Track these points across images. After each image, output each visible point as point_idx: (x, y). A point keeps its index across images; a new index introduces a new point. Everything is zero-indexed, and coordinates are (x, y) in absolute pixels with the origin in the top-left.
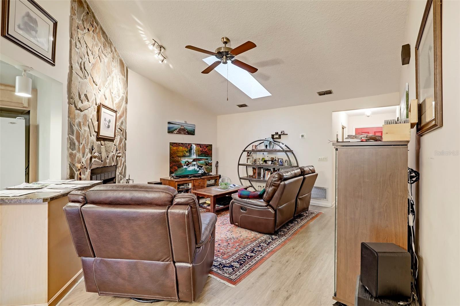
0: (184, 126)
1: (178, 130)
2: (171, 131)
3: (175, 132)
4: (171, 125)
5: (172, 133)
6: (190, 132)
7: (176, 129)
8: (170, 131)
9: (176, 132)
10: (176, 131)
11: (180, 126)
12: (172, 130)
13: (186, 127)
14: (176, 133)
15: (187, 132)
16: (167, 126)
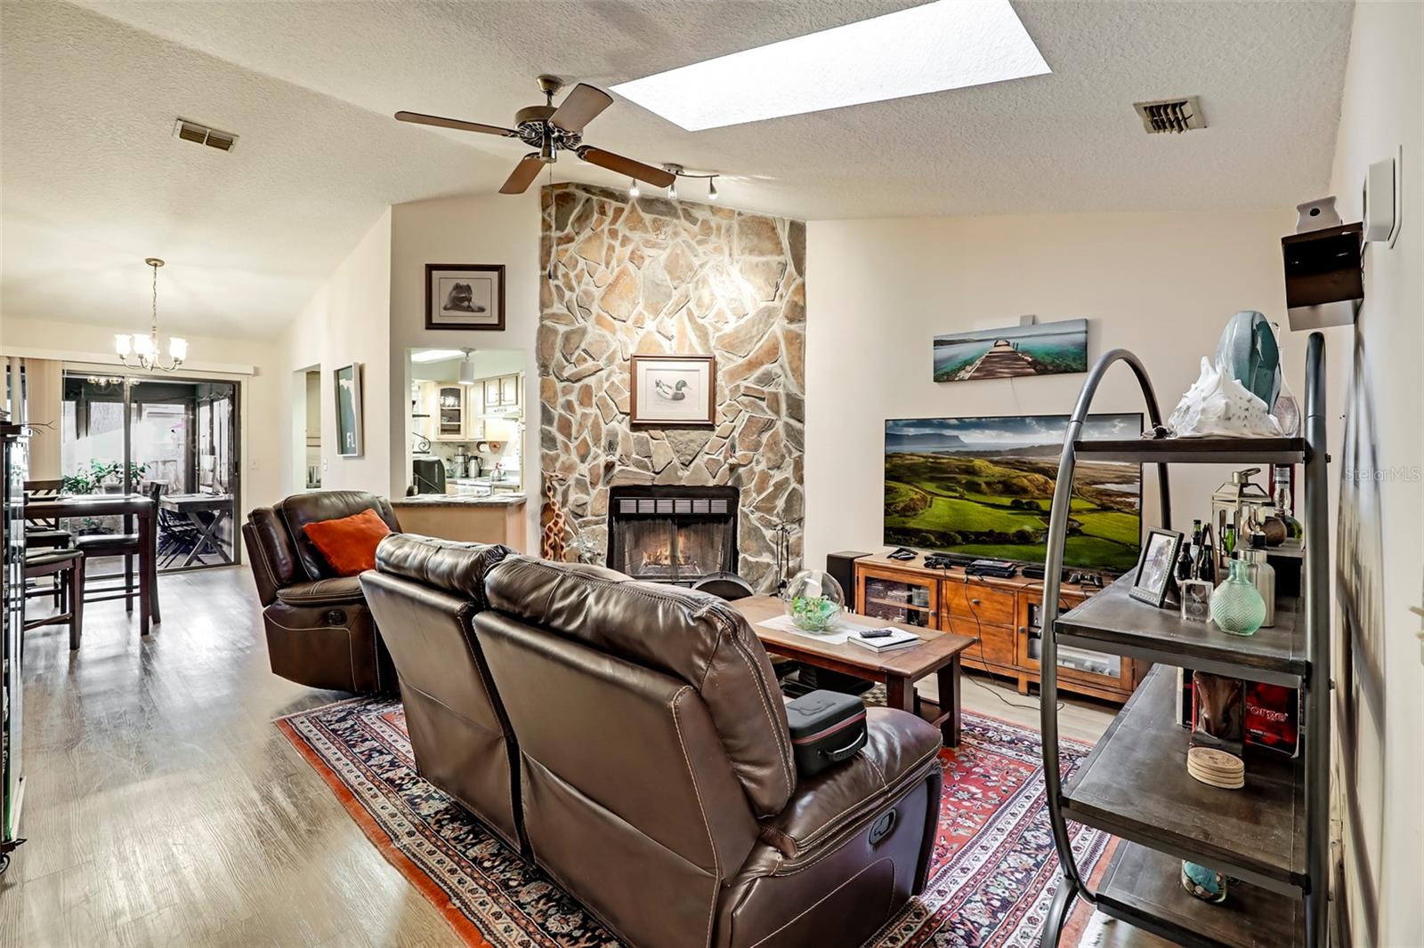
0: (1011, 341)
1: (978, 363)
2: (947, 373)
3: (962, 374)
4: (946, 352)
5: (948, 380)
6: (1048, 360)
7: (969, 362)
8: (940, 373)
9: (967, 376)
10: (969, 368)
11: (993, 343)
12: (948, 367)
13: (1024, 344)
14: (970, 379)
15: (1033, 364)
16: (929, 355)
